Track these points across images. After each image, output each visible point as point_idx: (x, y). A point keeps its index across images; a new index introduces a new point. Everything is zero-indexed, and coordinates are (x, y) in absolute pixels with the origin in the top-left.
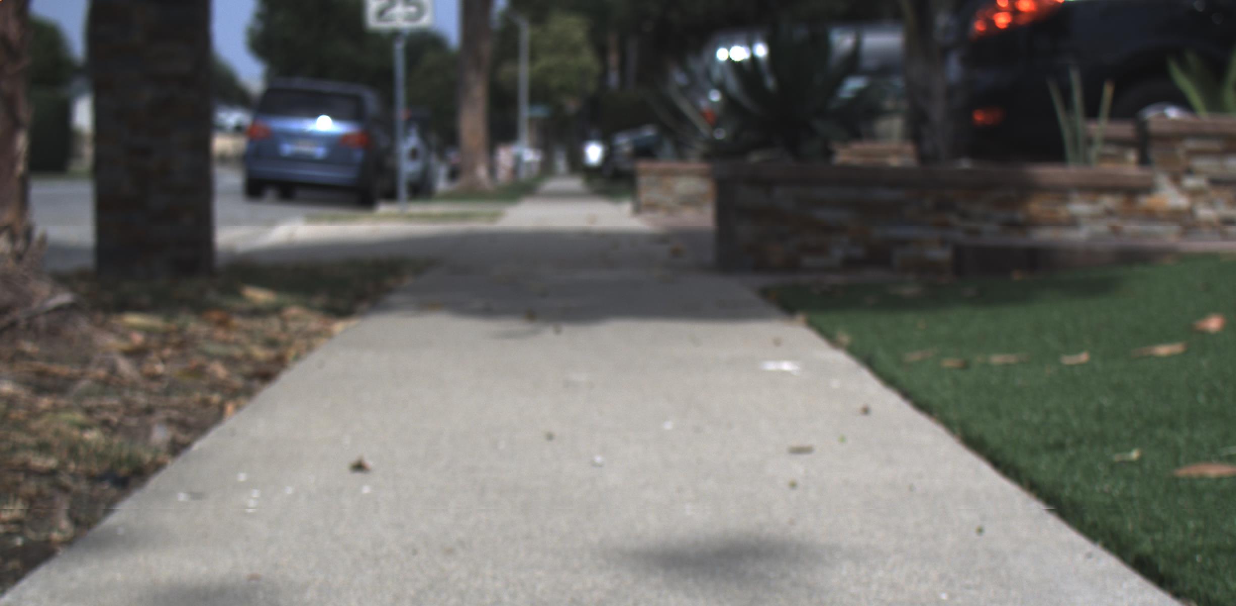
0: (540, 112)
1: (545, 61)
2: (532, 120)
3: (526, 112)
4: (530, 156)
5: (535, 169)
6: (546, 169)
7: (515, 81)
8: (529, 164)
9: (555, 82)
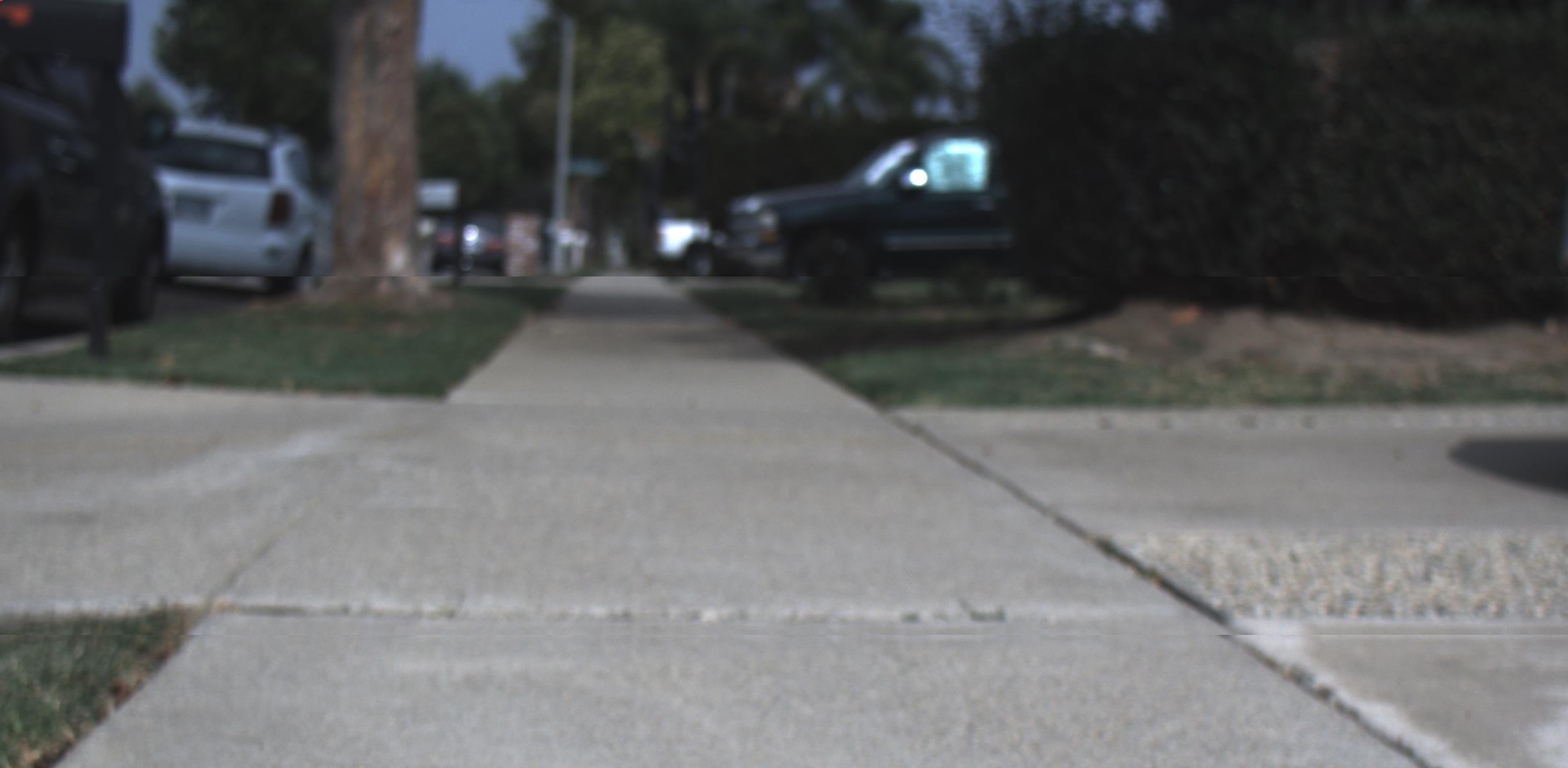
0: (589, 168)
1: (595, 92)
2: (573, 179)
3: (564, 166)
4: (567, 237)
5: (578, 259)
6: (596, 261)
7: (552, 121)
8: (568, 251)
9: (610, 126)
